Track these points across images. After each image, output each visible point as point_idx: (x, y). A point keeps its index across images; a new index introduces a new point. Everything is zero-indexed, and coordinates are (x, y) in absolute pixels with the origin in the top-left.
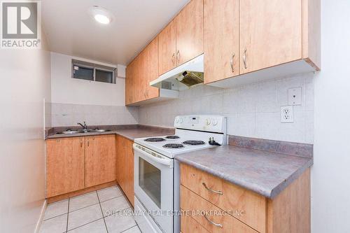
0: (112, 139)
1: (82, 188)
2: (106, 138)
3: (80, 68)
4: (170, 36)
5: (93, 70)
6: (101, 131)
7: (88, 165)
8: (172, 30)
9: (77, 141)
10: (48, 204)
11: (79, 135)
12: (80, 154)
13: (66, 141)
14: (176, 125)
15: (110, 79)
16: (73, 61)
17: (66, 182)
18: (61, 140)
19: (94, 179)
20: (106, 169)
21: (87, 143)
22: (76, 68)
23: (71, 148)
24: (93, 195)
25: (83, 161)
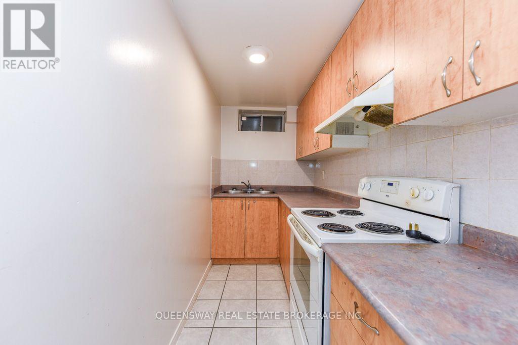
0: (275, 203)
1: (242, 257)
2: (268, 203)
3: (248, 118)
4: (345, 52)
5: (260, 118)
6: (263, 192)
7: (248, 231)
8: (349, 42)
9: (238, 203)
10: (213, 264)
11: (243, 195)
12: (242, 218)
13: (229, 201)
14: (361, 193)
15: (279, 126)
16: (240, 112)
17: (228, 247)
18: (224, 200)
19: (254, 250)
20: (267, 240)
21: (247, 206)
22: (244, 119)
23: (232, 210)
24: (252, 268)
25: (243, 226)
